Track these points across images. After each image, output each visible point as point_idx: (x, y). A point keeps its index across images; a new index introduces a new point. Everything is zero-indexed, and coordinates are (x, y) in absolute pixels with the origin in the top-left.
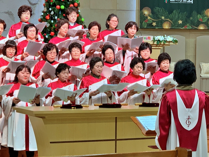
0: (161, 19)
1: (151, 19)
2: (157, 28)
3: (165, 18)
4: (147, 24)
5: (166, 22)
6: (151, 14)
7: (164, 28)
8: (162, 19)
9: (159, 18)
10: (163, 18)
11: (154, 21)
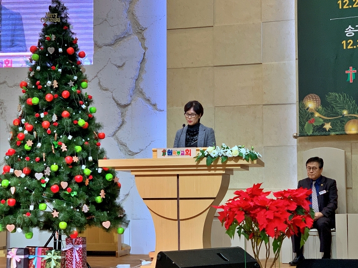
0: (341, 115)
1: (320, 118)
2: (333, 133)
3: (349, 114)
4: (314, 127)
5: (352, 120)
6: (320, 107)
7: (348, 132)
8: (343, 116)
9: (337, 114)
10: (345, 112)
11: (327, 121)
